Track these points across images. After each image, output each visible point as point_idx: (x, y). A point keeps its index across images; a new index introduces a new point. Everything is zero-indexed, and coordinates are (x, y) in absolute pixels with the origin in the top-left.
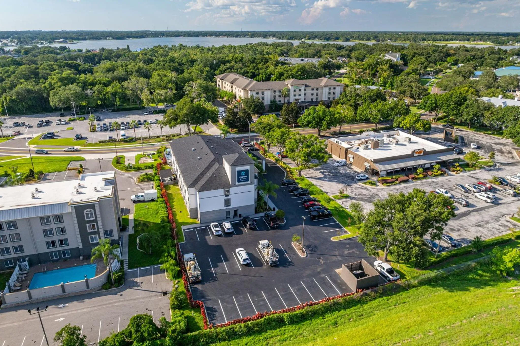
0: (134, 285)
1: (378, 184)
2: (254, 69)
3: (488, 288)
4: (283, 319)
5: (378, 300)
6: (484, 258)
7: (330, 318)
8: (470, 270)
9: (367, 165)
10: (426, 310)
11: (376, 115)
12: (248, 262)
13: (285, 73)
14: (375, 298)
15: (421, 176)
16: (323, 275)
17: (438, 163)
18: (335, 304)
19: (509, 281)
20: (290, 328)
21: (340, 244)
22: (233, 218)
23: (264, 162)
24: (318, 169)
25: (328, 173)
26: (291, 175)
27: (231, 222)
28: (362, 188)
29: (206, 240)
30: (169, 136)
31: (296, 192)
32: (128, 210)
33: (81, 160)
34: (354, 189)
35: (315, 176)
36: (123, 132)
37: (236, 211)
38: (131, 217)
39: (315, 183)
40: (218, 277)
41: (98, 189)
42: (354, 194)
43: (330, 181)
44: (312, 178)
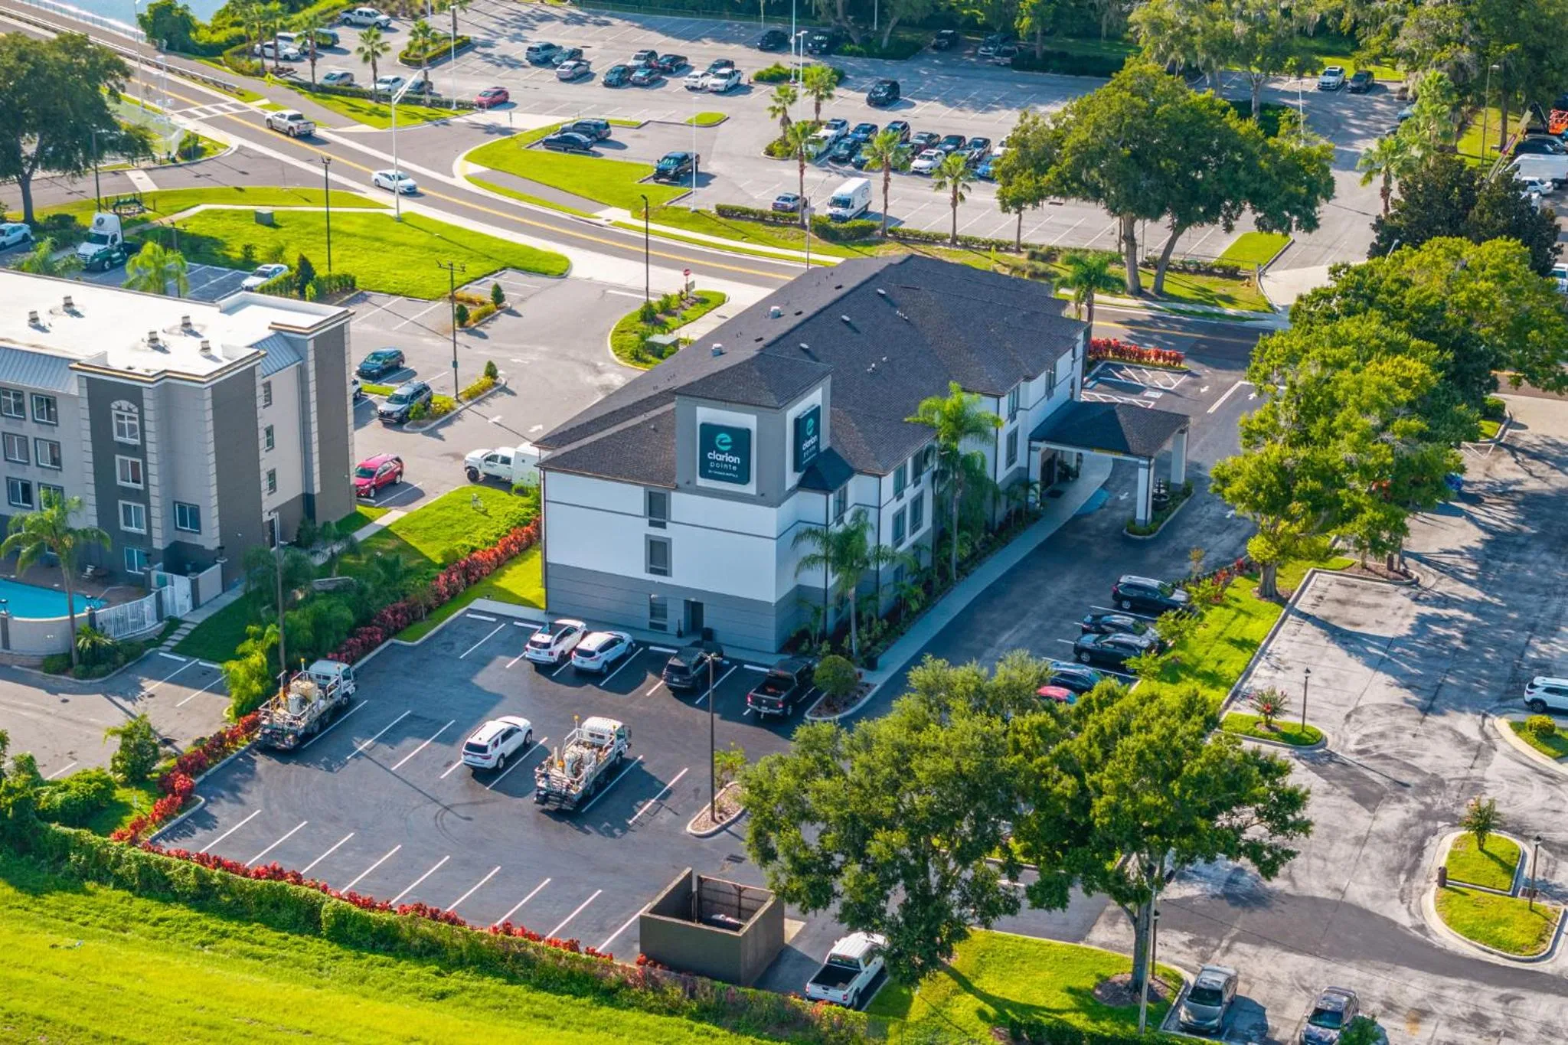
0: (125, 692)
20: (318, 945)
22: (680, 635)
23: (1142, 473)
24: (1445, 601)
25: (1452, 632)
26: (1238, 580)
27: (646, 644)
28: (1463, 741)
29: (485, 665)
30: (1050, 255)
31: (1088, 640)
32: (419, 494)
33: (545, 274)
34: (1421, 729)
35: (1357, 619)
36: (849, 186)
37: (694, 610)
38: (389, 517)
39: (1282, 646)
40: (352, 766)
41: (215, 351)
42: (1369, 745)
43: (1378, 664)
44: (1322, 624)
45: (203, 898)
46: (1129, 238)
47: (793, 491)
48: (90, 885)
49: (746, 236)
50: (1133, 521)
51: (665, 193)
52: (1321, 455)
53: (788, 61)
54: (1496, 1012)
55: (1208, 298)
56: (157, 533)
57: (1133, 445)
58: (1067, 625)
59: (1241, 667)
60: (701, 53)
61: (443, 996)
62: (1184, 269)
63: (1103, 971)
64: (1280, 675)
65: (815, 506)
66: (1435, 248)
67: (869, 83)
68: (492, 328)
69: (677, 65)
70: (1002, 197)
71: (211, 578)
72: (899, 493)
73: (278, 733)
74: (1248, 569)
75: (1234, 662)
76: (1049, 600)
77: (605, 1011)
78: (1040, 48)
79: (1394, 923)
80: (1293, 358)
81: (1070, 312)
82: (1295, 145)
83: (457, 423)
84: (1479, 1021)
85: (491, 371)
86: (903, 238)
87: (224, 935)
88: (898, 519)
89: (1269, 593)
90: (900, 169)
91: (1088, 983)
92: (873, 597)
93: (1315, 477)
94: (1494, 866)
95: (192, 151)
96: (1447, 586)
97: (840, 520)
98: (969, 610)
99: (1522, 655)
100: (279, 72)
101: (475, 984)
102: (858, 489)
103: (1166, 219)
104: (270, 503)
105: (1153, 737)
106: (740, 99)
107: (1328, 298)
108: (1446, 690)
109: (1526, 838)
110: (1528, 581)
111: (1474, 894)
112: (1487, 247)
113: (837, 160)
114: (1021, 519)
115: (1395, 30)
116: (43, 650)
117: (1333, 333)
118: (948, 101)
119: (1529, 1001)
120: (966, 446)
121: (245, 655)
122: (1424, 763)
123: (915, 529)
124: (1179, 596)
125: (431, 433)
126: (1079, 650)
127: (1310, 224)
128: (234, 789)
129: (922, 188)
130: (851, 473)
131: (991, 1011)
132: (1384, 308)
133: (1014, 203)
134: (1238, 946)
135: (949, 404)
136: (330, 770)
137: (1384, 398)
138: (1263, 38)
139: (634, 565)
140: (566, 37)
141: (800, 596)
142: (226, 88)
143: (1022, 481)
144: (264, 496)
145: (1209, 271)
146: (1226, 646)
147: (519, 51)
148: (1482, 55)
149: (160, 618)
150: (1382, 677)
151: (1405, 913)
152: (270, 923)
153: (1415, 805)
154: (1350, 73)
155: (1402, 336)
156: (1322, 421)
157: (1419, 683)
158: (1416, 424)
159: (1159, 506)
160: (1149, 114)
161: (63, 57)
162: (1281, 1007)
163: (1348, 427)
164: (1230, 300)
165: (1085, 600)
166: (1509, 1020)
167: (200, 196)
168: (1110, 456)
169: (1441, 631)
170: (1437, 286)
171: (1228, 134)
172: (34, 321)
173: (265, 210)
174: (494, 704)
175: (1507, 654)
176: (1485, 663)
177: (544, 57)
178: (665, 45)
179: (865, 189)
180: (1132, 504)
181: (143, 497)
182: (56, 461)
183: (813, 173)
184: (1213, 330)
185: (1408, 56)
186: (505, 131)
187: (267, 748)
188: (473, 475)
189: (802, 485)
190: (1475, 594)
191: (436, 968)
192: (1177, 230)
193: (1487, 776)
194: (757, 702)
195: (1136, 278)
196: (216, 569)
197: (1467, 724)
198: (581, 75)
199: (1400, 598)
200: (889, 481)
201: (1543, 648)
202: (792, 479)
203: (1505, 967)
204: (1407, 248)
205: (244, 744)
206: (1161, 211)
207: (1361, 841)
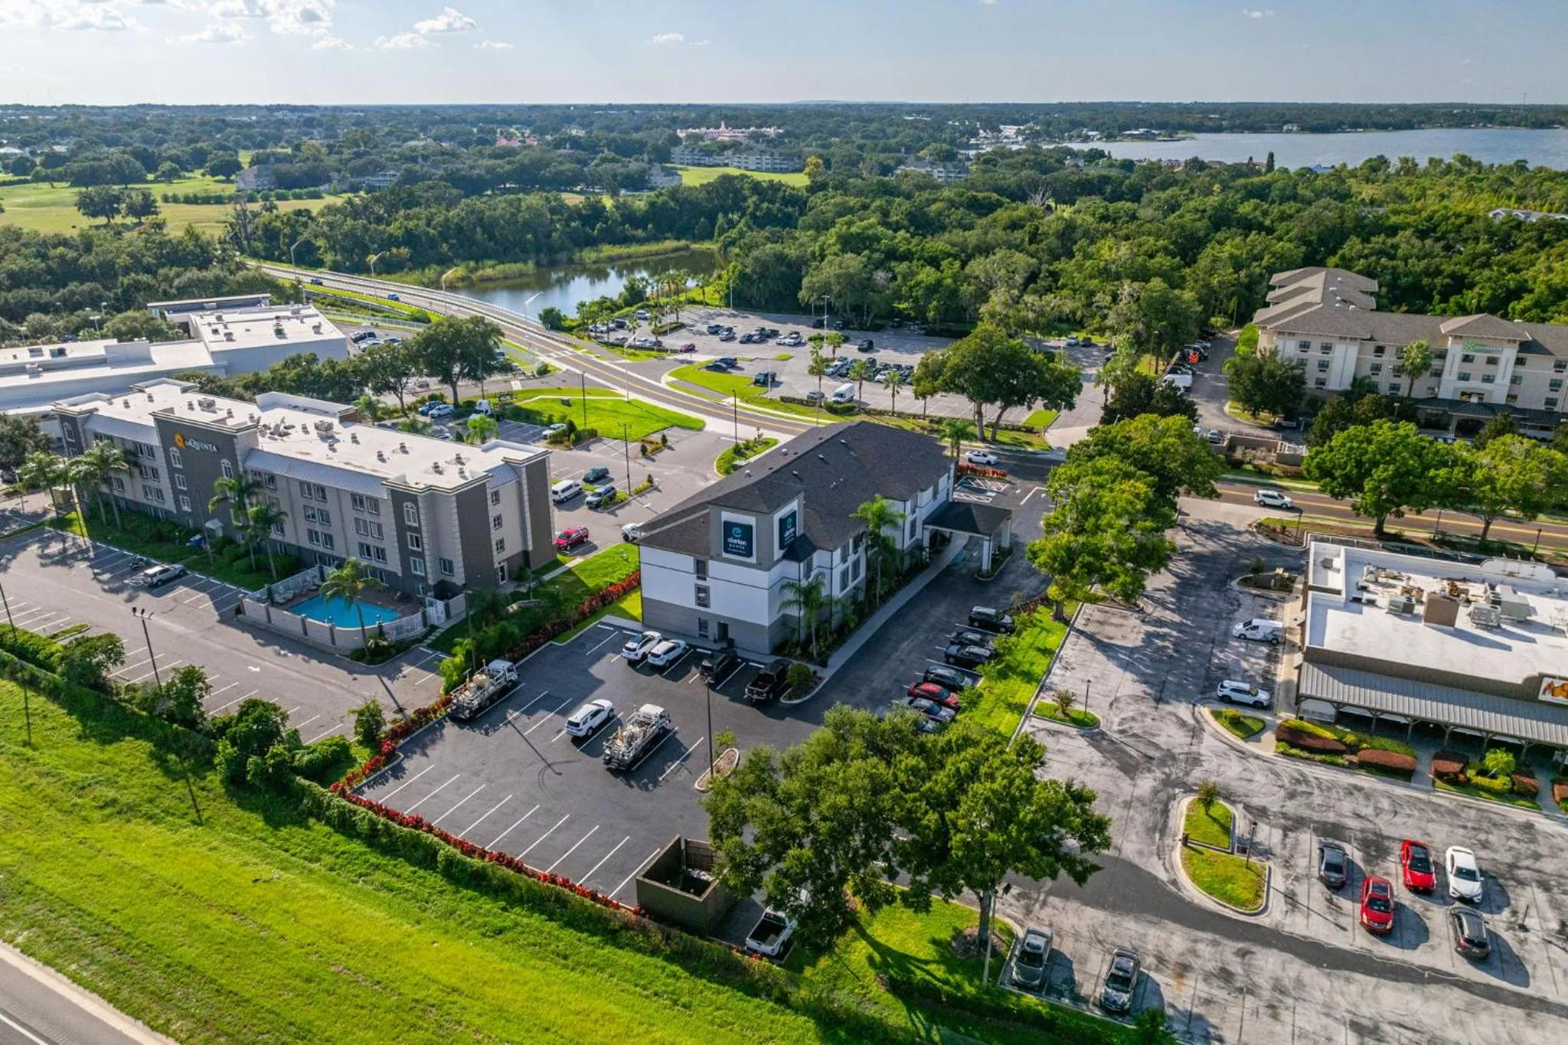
0: (391, 674)
1: (1265, 735)
15: (1494, 782)
22: (715, 641)
23: (986, 544)
24: (1160, 623)
25: (1167, 644)
26: (1040, 608)
27: (695, 647)
28: (1183, 724)
29: (599, 659)
30: (940, 421)
31: (953, 650)
32: (595, 548)
33: (691, 429)
34: (1156, 714)
35: (1111, 635)
36: (843, 387)
37: (723, 628)
38: (574, 562)
39: (1068, 652)
40: (504, 731)
41: (467, 474)
42: (1126, 726)
43: (1126, 666)
44: (1090, 637)
45: (372, 838)
46: (979, 413)
47: (779, 561)
48: (312, 821)
49: (792, 411)
50: (980, 569)
51: (758, 390)
52: (1093, 540)
53: (824, 332)
54: (1236, 966)
55: (1017, 443)
56: (430, 576)
57: (981, 527)
58: (941, 636)
59: (1045, 668)
60: (785, 329)
61: (500, 931)
62: (1006, 428)
63: (959, 925)
64: (1068, 674)
65: (793, 570)
66: (1143, 420)
67: (860, 342)
68: (659, 457)
69: (774, 334)
70: (915, 392)
71: (459, 602)
72: (844, 560)
73: (460, 708)
74: (1046, 601)
75: (1040, 665)
76: (932, 620)
77: (608, 950)
78: (938, 327)
79: (1155, 878)
80: (1074, 480)
81: (948, 453)
82: (1062, 367)
83: (627, 508)
84: (1225, 975)
85: (650, 480)
86: (868, 413)
87: (377, 867)
88: (844, 575)
89: (1059, 617)
90: (870, 379)
91: (946, 935)
92: (828, 621)
93: (1089, 554)
94: (1216, 827)
95: (544, 371)
96: (1159, 613)
97: (807, 576)
98: (884, 626)
99: (1210, 661)
100: (596, 338)
101: (525, 920)
102: (818, 558)
103: (998, 403)
104: (498, 558)
105: (996, 786)
106: (801, 348)
107: (1088, 446)
108: (1167, 685)
109: (1233, 803)
110: (1204, 609)
111: (1208, 852)
112: (1170, 420)
113: (841, 375)
114: (918, 568)
115: (1105, 317)
116: (353, 646)
117: (1094, 467)
118: (895, 350)
119: (1259, 956)
120: (885, 531)
121: (455, 655)
122: (1161, 740)
123: (855, 577)
124: (1007, 619)
125: (613, 513)
126: (948, 656)
127: (1071, 406)
128: (424, 747)
129: (880, 388)
130: (815, 549)
131: (877, 957)
132: (1118, 452)
133: (921, 395)
134: (1052, 899)
135: (876, 506)
136: (487, 734)
137: (1129, 508)
138: (1042, 320)
139: (689, 601)
140: (725, 322)
141: (784, 621)
142: (569, 344)
143: (918, 546)
144: (495, 553)
145: (1019, 429)
146: (1035, 653)
147: (704, 328)
148: (1148, 326)
149: (425, 624)
150: (1129, 676)
151: (1162, 868)
152: (410, 861)
153: (1159, 774)
154: (1081, 339)
155: (1132, 469)
156: (1092, 520)
157: (1152, 679)
158: (1149, 524)
159: (995, 561)
160: (990, 351)
161: (471, 326)
162: (1084, 961)
163: (1111, 526)
164: (1029, 444)
165: (953, 620)
166: (1248, 976)
167: (539, 392)
168: (967, 535)
169: (1159, 643)
170: (1146, 440)
171: (1030, 361)
172: (380, 457)
173: (565, 398)
174: (596, 688)
175: (1201, 660)
176: (1188, 666)
177: (715, 331)
178: (769, 325)
179: (851, 389)
180: (980, 559)
181: (421, 555)
182: (380, 533)
183: (826, 381)
184: (1021, 459)
185: (1111, 328)
186: (690, 362)
187: (456, 719)
188: (626, 538)
189: (785, 557)
190: (1177, 618)
191: (503, 904)
192: (1004, 409)
193: (1202, 751)
194: (750, 691)
195: (982, 433)
196: (461, 596)
197: (1183, 710)
198: (730, 338)
199: (1133, 620)
200: (838, 553)
201: (1221, 656)
202: (778, 553)
203: (1236, 921)
204: (1127, 420)
205: (443, 712)
206: (996, 400)
207: (1127, 805)
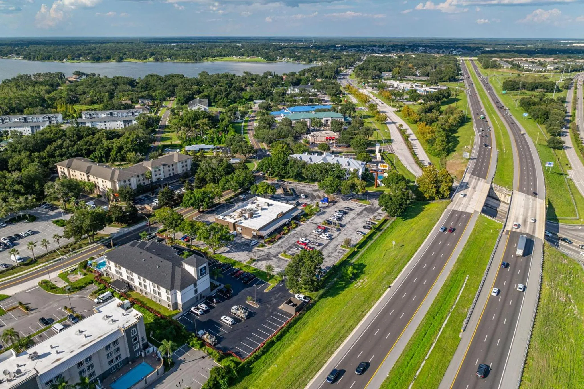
0: (181, 362)
1: (266, 245)
2: (86, 145)
3: (346, 289)
4: (273, 340)
5: (306, 314)
6: (339, 274)
7: (292, 331)
8: (336, 283)
9: (254, 233)
10: (328, 310)
11: (235, 186)
12: (233, 322)
13: (125, 146)
14: (305, 314)
15: (287, 231)
16: (275, 313)
17: (293, 219)
18: (291, 323)
19: (352, 282)
20: (278, 343)
21: (271, 293)
33: (6, 298)
37: (201, 295)
56: (141, 346)
108: (245, 249)
153: (272, 257)
176: (240, 246)
181: (138, 342)
182: (119, 350)
197: (255, 250)
